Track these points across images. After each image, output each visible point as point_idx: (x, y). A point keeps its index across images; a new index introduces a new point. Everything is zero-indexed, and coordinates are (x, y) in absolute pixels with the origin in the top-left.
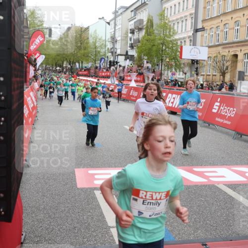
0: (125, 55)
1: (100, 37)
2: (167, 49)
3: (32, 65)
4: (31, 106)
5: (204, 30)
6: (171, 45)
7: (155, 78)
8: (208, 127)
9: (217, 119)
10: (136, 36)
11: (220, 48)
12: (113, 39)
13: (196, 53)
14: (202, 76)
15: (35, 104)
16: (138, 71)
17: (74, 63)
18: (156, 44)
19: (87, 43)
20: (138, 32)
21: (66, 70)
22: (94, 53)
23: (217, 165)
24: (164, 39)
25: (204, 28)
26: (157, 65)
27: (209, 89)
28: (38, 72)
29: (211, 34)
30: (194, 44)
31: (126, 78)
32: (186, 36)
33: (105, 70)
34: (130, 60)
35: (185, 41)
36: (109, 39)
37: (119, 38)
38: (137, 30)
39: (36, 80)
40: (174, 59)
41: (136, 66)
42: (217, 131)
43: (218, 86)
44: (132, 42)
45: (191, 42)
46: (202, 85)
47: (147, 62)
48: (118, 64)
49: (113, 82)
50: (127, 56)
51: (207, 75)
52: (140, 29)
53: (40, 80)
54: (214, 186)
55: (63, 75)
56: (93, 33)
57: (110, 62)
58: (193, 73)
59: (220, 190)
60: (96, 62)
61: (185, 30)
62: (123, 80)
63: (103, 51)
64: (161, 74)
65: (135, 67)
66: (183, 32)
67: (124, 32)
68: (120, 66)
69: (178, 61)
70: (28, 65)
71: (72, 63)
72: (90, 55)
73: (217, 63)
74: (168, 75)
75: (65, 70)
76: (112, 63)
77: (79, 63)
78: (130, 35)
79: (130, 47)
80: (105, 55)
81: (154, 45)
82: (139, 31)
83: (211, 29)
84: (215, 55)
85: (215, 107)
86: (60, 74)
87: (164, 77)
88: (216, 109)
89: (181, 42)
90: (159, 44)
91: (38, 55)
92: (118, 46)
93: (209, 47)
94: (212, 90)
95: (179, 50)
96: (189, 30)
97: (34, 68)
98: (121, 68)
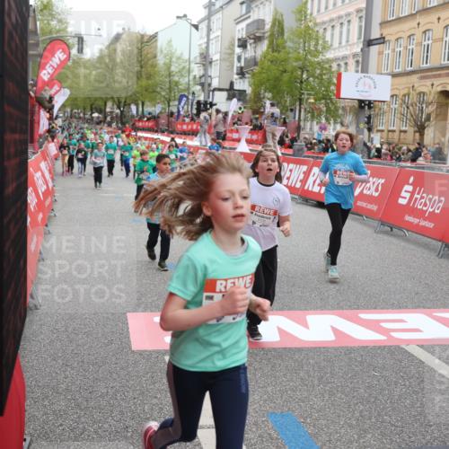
0: (227, 90)
1: (178, 53)
2: (311, 79)
3: (45, 108)
4: (42, 189)
5: (383, 43)
6: (318, 72)
7: (287, 137)
8: (390, 233)
9: (408, 218)
10: (250, 52)
11: (414, 78)
12: (205, 57)
13: (367, 87)
14: (379, 134)
15: (50, 185)
16: (254, 121)
17: (127, 105)
18: (289, 68)
19: (154, 66)
20: (253, 45)
21: (112, 118)
22: (167, 86)
23: (406, 307)
24: (305, 59)
25: (384, 38)
26: (292, 110)
27: (392, 159)
28: (56, 122)
29: (398, 49)
30: (365, 70)
31: (229, 135)
32: (347, 53)
33: (187, 120)
34: (239, 100)
35: (346, 64)
36: (195, 58)
37: (216, 57)
38: (252, 41)
39: (53, 138)
40: (324, 99)
41: (250, 111)
42: (408, 240)
43: (410, 153)
44: (243, 65)
45: (357, 66)
46: (379, 150)
47: (272, 105)
48: (214, 107)
49: (204, 143)
50: (231, 92)
51: (389, 131)
52: (258, 39)
53: (60, 138)
54: (398, 348)
55: (106, 129)
56: (164, 45)
57: (199, 103)
58: (362, 126)
59: (410, 355)
60: (171, 104)
61: (347, 41)
62: (224, 139)
63: (184, 81)
64: (298, 129)
65: (248, 114)
66: (341, 45)
67: (226, 44)
68: (218, 111)
69: (332, 102)
70: (37, 108)
71: (122, 104)
72: (158, 89)
73: (408, 107)
74: (312, 130)
75: (109, 119)
76: (203, 106)
77: (137, 105)
78: (238, 50)
79: (238, 74)
80: (188, 89)
81: (285, 71)
82: (255, 42)
83: (397, 39)
84: (406, 91)
85: (403, 194)
86: (99, 127)
87: (304, 134)
88: (405, 198)
89: (339, 65)
90: (294, 69)
91: (56, 88)
92: (214, 71)
93: (394, 76)
94: (399, 159)
95: (335, 81)
96: (355, 41)
97: (48, 115)
98: (220, 116)
